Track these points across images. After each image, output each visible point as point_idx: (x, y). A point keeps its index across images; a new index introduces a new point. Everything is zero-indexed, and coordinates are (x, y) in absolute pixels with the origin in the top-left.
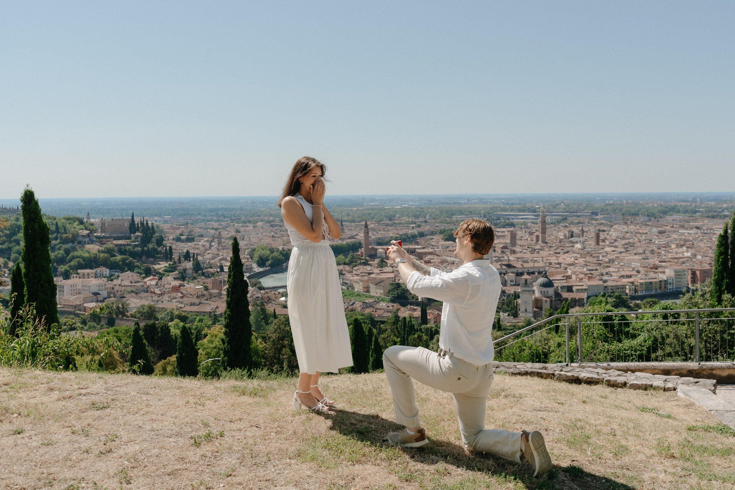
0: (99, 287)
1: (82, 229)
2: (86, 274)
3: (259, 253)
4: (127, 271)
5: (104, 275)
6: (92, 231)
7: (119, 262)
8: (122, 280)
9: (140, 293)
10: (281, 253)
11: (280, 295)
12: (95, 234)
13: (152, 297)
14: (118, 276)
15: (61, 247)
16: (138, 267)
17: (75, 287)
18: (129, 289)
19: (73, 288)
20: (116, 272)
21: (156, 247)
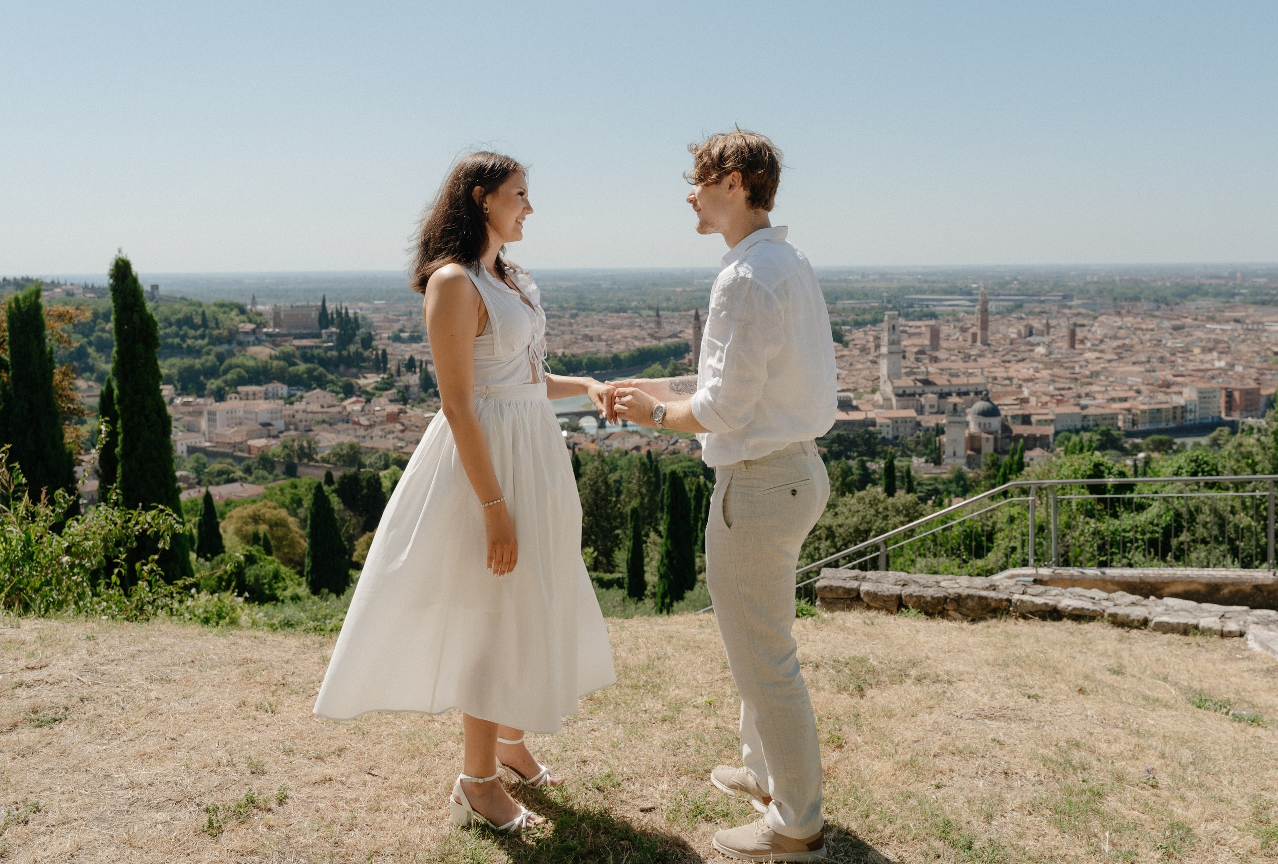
0: (271, 413)
1: (244, 322)
2: (251, 393)
4: (315, 389)
5: (280, 395)
6: (260, 325)
7: (302, 374)
8: (308, 403)
9: (336, 424)
12: (265, 330)
13: (355, 430)
14: (302, 397)
15: (210, 350)
16: (332, 382)
17: (234, 415)
18: (320, 417)
19: (230, 415)
20: (298, 390)
21: (361, 350)
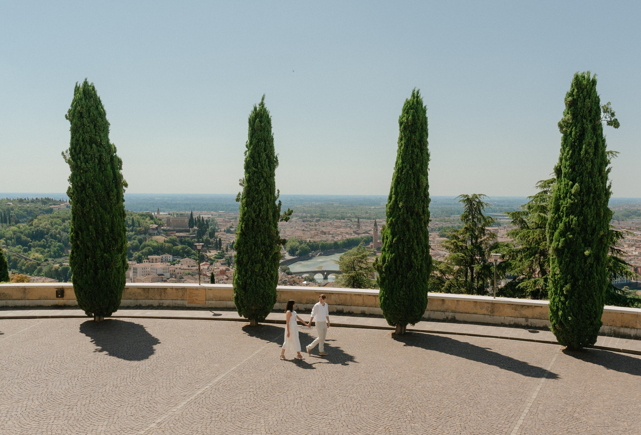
0: (164, 270)
1: (152, 224)
2: (154, 259)
3: (291, 244)
4: (186, 257)
5: (168, 260)
6: (160, 225)
7: (180, 250)
8: (182, 265)
9: (195, 276)
10: (308, 244)
11: (304, 278)
12: (163, 228)
13: (204, 278)
14: (179, 261)
15: (136, 237)
16: (194, 254)
17: (146, 270)
18: (187, 272)
19: (144, 270)
20: (177, 258)
21: (209, 239)
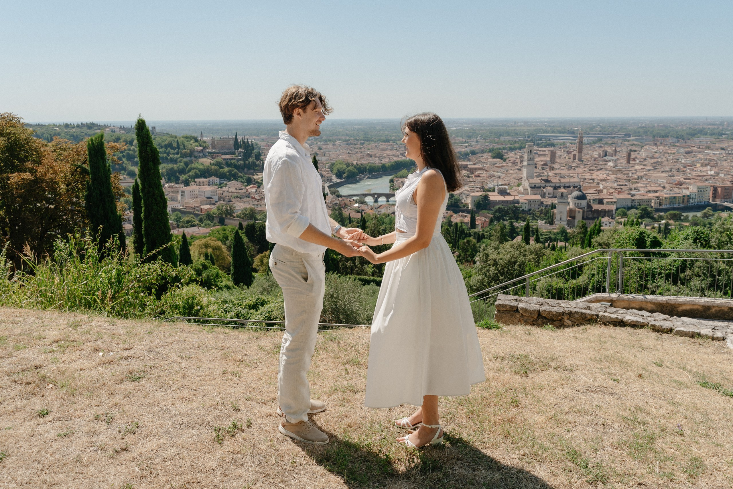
0: (212, 193)
1: (197, 146)
2: (201, 182)
3: (338, 167)
4: (233, 180)
5: (215, 183)
6: (205, 148)
7: (226, 173)
8: (229, 188)
9: (243, 199)
10: (355, 167)
11: (354, 202)
12: (208, 150)
13: (253, 201)
14: (226, 184)
15: (181, 160)
16: (241, 177)
17: (194, 193)
18: (235, 194)
19: (192, 193)
20: (225, 181)
21: (255, 161)
